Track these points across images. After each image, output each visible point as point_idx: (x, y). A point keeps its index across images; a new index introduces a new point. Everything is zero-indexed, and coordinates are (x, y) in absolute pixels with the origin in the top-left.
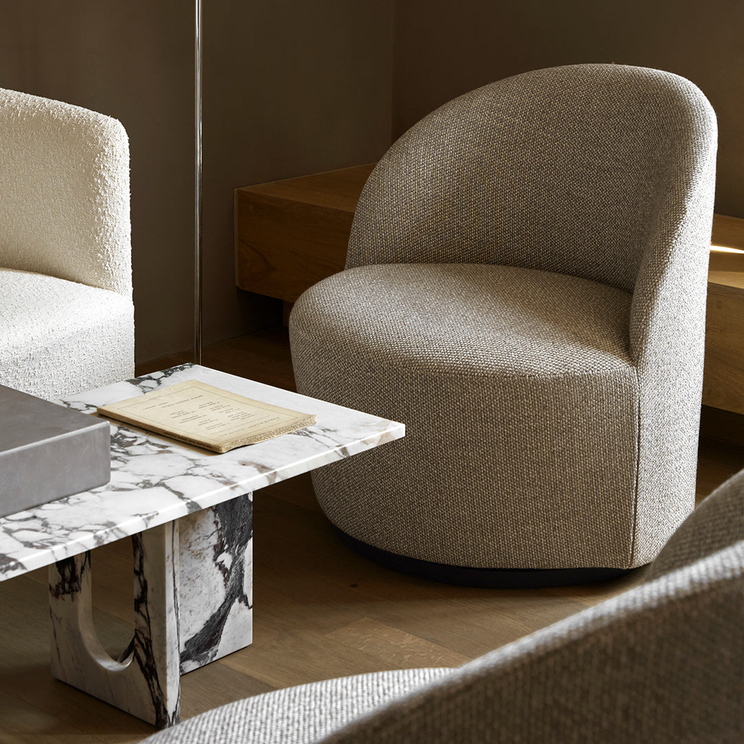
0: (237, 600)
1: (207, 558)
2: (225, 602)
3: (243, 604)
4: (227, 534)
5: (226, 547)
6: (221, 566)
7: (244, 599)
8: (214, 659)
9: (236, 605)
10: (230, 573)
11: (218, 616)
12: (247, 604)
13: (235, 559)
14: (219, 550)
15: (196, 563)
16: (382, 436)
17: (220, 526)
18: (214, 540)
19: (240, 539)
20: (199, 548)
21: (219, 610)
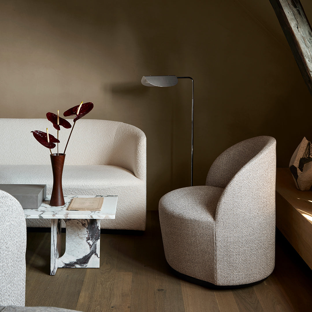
0: (94, 254)
1: (84, 240)
2: (90, 253)
3: (96, 256)
4: (91, 236)
5: (91, 239)
6: (89, 243)
7: (96, 254)
8: (86, 267)
9: (94, 255)
10: (92, 246)
11: (88, 256)
12: (98, 256)
13: (93, 243)
14: (88, 239)
15: (80, 240)
16: (106, 217)
17: (89, 233)
18: (87, 236)
19: (95, 238)
20: (82, 236)
21: (88, 255)
